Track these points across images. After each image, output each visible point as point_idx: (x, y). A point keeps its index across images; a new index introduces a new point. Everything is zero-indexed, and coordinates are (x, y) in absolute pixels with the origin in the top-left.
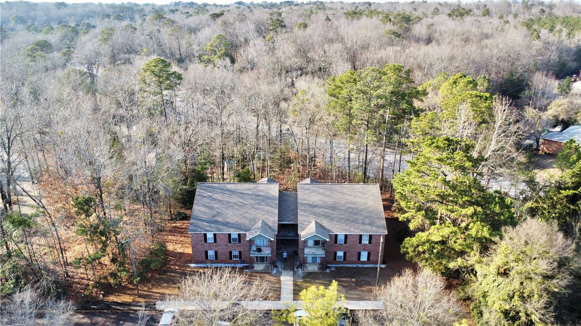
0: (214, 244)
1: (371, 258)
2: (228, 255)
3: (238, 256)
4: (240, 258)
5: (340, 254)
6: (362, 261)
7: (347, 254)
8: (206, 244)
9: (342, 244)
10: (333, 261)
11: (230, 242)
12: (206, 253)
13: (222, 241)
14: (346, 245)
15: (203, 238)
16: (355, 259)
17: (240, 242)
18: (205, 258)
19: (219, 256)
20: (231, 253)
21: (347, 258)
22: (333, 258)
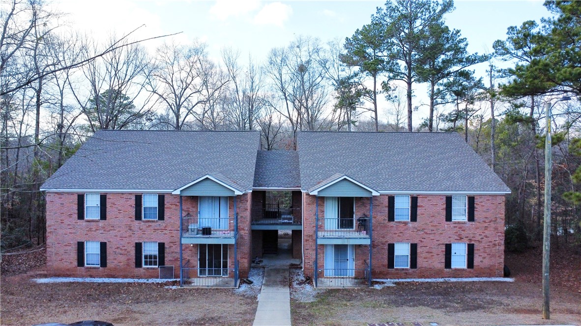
0: (102, 223)
1: (477, 261)
2: (133, 253)
3: (155, 257)
4: (162, 262)
5: (402, 250)
6: (456, 270)
7: (419, 250)
8: (80, 222)
9: (406, 223)
10: (386, 269)
11: (138, 217)
12: (81, 247)
13: (120, 216)
14: (415, 224)
15: (76, 207)
16: (438, 262)
17: (161, 217)
18: (76, 263)
19: (110, 258)
20: (138, 247)
21: (420, 262)
22: (386, 262)
